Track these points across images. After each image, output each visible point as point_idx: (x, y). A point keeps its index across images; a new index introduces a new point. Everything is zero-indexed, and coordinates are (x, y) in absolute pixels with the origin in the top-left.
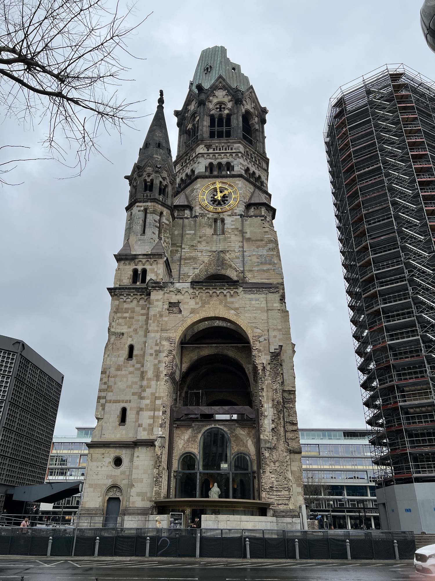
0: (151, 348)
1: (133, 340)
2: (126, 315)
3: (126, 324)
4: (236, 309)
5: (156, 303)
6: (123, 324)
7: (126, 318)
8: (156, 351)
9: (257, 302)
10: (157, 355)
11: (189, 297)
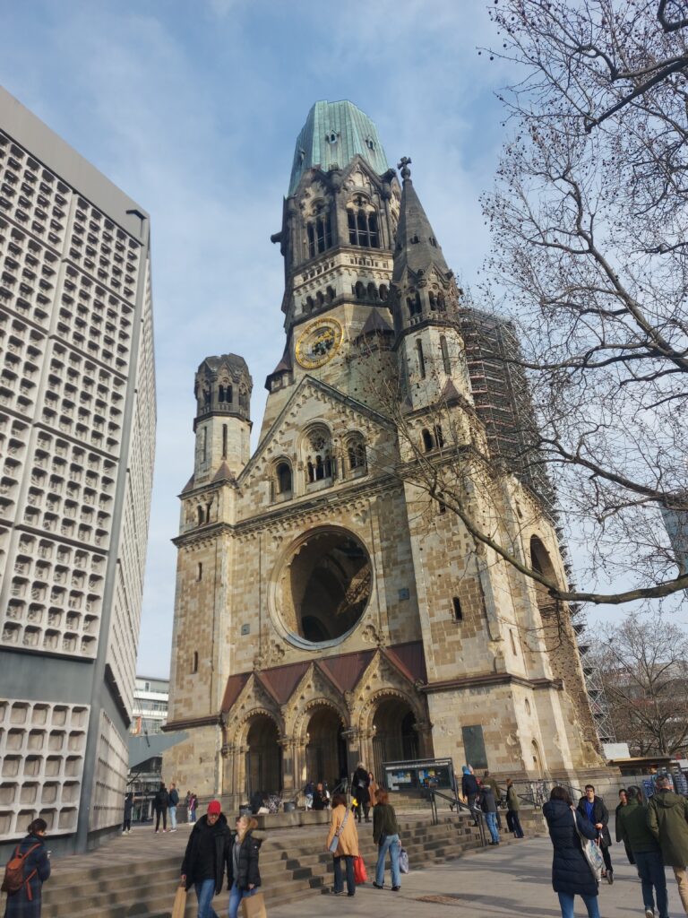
11: (522, 499)
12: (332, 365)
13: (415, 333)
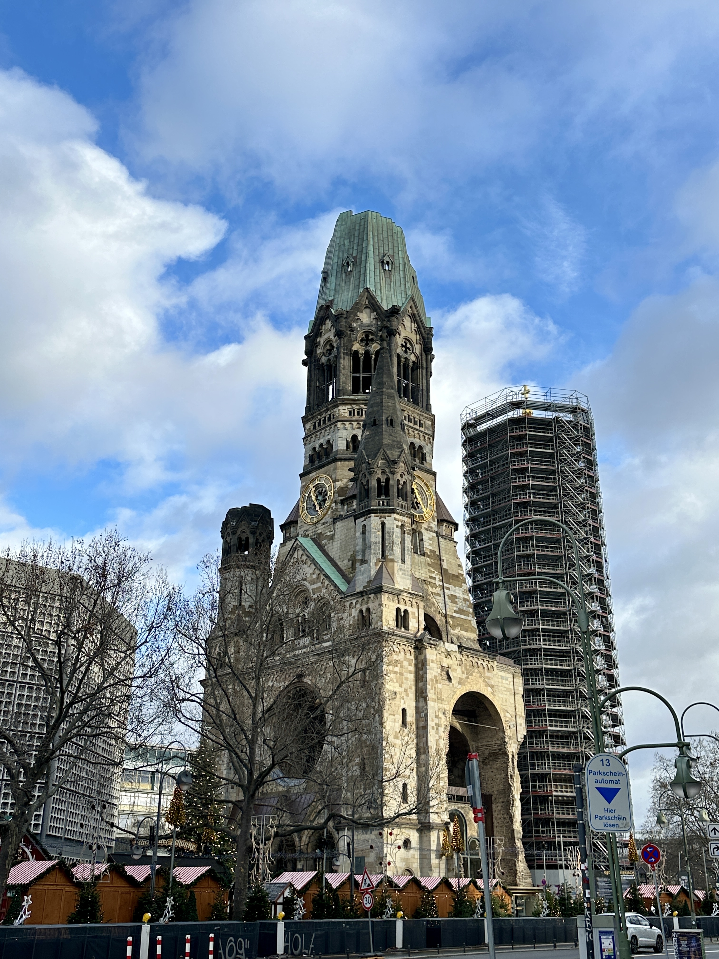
0: (433, 721)
1: (405, 703)
2: (397, 669)
3: (397, 682)
4: (492, 687)
5: (431, 664)
6: (395, 681)
7: (396, 673)
8: (436, 724)
9: (507, 682)
10: (437, 729)
11: (456, 662)
12: (323, 524)
13: (363, 519)
